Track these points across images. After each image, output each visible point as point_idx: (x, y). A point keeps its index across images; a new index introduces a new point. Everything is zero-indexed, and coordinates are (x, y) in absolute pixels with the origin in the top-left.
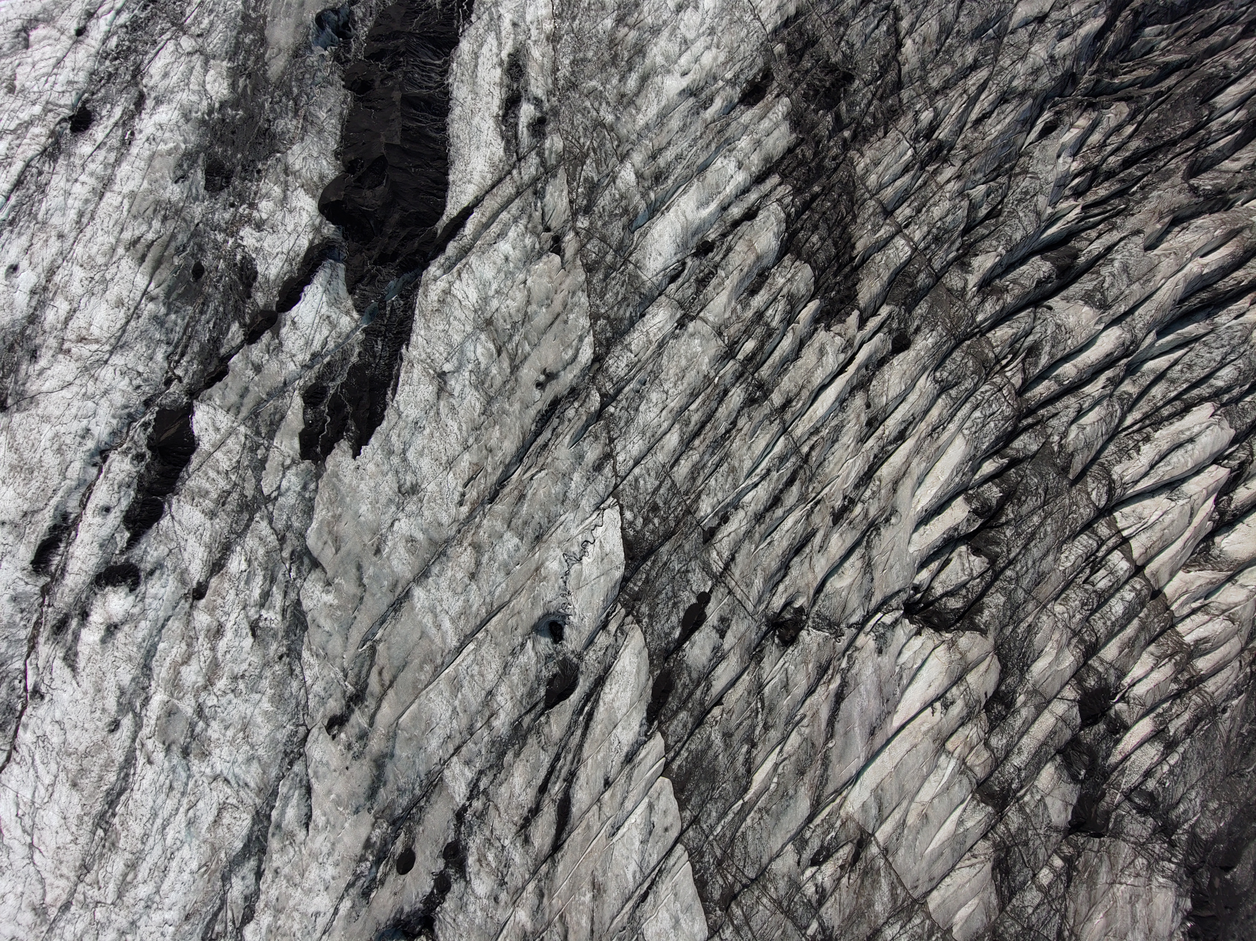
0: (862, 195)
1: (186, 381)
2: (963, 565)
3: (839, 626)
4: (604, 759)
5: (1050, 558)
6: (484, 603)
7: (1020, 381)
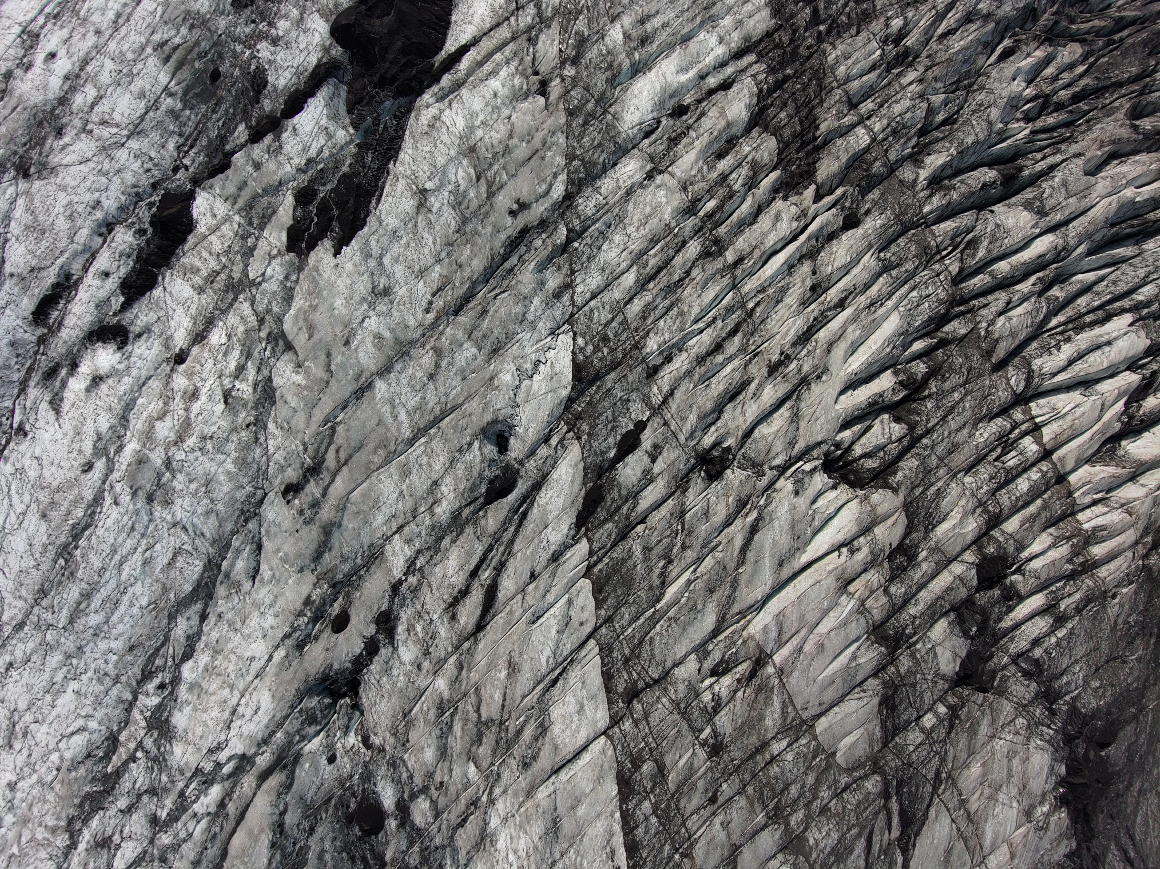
0: (831, 83)
1: (191, 170)
2: (884, 430)
3: (761, 466)
4: (532, 554)
5: (966, 431)
6: (439, 402)
7: (957, 269)
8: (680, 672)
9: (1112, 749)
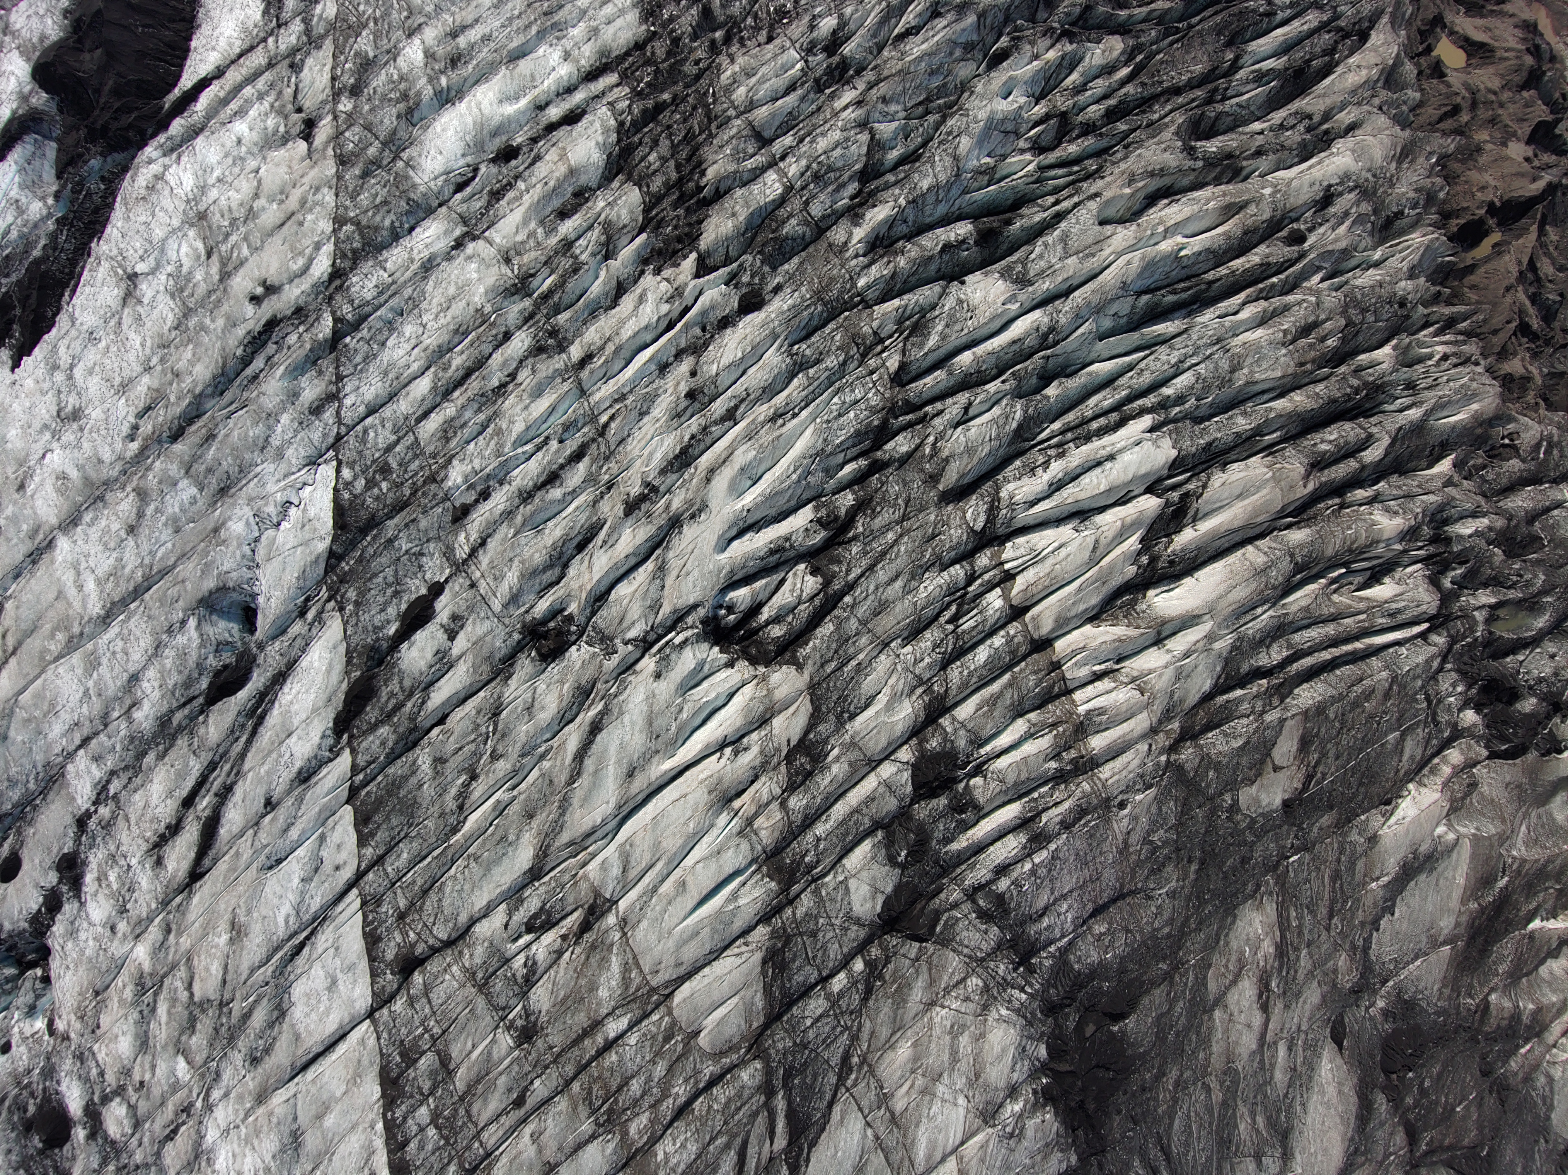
3: (612, 640)
4: (269, 773)
5: (900, 584)
6: (141, 565)
7: (897, 365)
8: (483, 929)
9: (1131, 1022)
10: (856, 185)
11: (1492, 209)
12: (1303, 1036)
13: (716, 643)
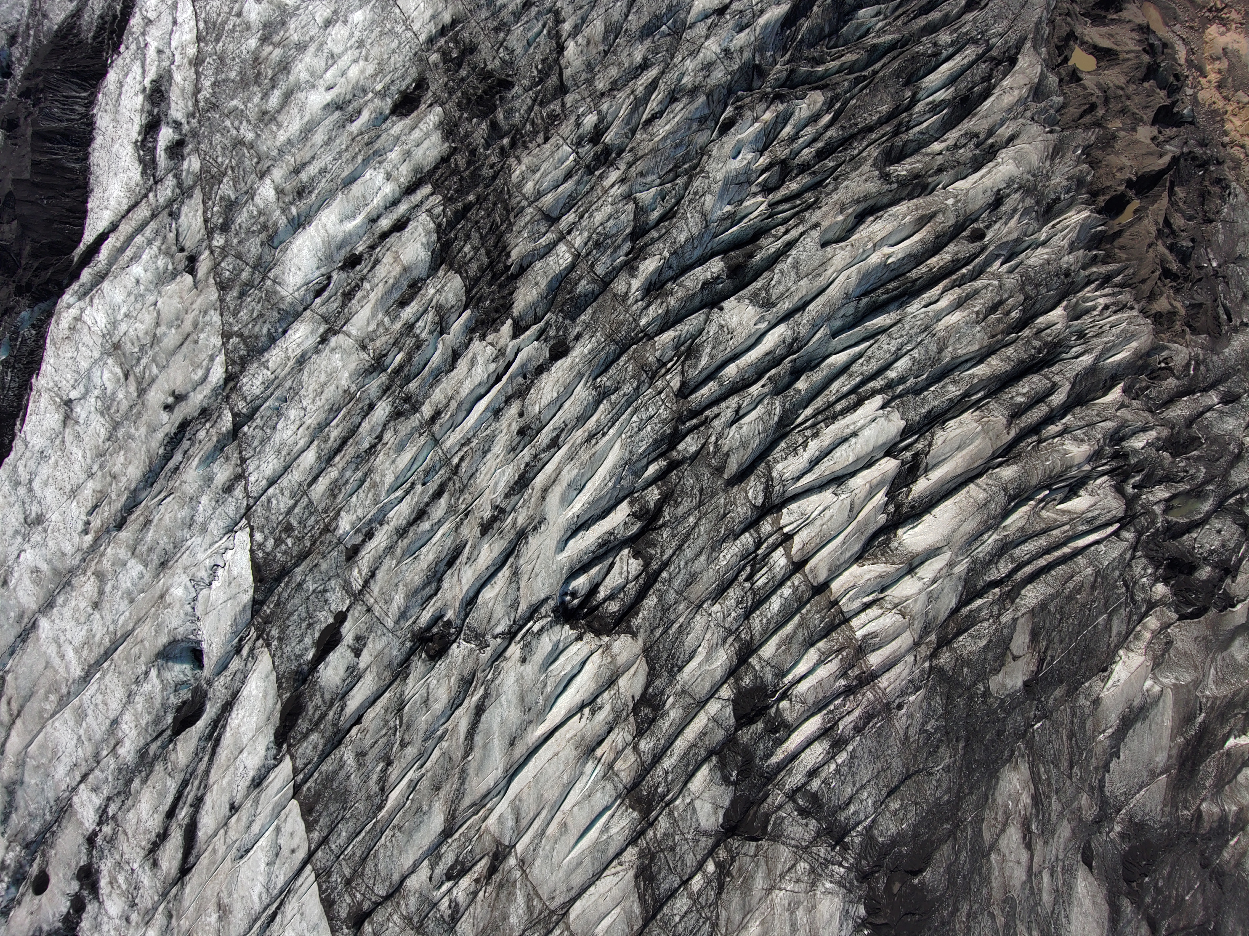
0: (519, 203)
2: (623, 569)
3: (484, 637)
4: (229, 784)
5: (704, 557)
6: (108, 632)
7: (678, 384)
8: (413, 883)
9: (927, 874)
10: (629, 244)
11: (1130, 184)
12: (1061, 864)
13: (567, 621)
